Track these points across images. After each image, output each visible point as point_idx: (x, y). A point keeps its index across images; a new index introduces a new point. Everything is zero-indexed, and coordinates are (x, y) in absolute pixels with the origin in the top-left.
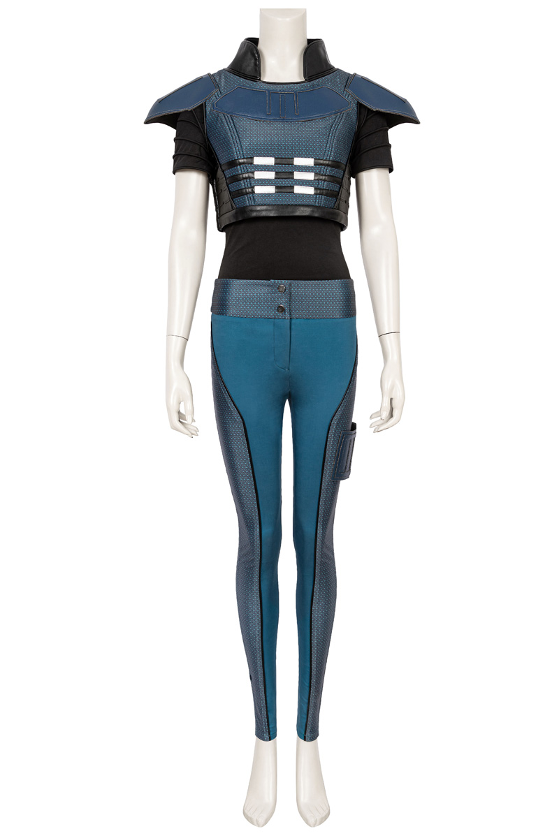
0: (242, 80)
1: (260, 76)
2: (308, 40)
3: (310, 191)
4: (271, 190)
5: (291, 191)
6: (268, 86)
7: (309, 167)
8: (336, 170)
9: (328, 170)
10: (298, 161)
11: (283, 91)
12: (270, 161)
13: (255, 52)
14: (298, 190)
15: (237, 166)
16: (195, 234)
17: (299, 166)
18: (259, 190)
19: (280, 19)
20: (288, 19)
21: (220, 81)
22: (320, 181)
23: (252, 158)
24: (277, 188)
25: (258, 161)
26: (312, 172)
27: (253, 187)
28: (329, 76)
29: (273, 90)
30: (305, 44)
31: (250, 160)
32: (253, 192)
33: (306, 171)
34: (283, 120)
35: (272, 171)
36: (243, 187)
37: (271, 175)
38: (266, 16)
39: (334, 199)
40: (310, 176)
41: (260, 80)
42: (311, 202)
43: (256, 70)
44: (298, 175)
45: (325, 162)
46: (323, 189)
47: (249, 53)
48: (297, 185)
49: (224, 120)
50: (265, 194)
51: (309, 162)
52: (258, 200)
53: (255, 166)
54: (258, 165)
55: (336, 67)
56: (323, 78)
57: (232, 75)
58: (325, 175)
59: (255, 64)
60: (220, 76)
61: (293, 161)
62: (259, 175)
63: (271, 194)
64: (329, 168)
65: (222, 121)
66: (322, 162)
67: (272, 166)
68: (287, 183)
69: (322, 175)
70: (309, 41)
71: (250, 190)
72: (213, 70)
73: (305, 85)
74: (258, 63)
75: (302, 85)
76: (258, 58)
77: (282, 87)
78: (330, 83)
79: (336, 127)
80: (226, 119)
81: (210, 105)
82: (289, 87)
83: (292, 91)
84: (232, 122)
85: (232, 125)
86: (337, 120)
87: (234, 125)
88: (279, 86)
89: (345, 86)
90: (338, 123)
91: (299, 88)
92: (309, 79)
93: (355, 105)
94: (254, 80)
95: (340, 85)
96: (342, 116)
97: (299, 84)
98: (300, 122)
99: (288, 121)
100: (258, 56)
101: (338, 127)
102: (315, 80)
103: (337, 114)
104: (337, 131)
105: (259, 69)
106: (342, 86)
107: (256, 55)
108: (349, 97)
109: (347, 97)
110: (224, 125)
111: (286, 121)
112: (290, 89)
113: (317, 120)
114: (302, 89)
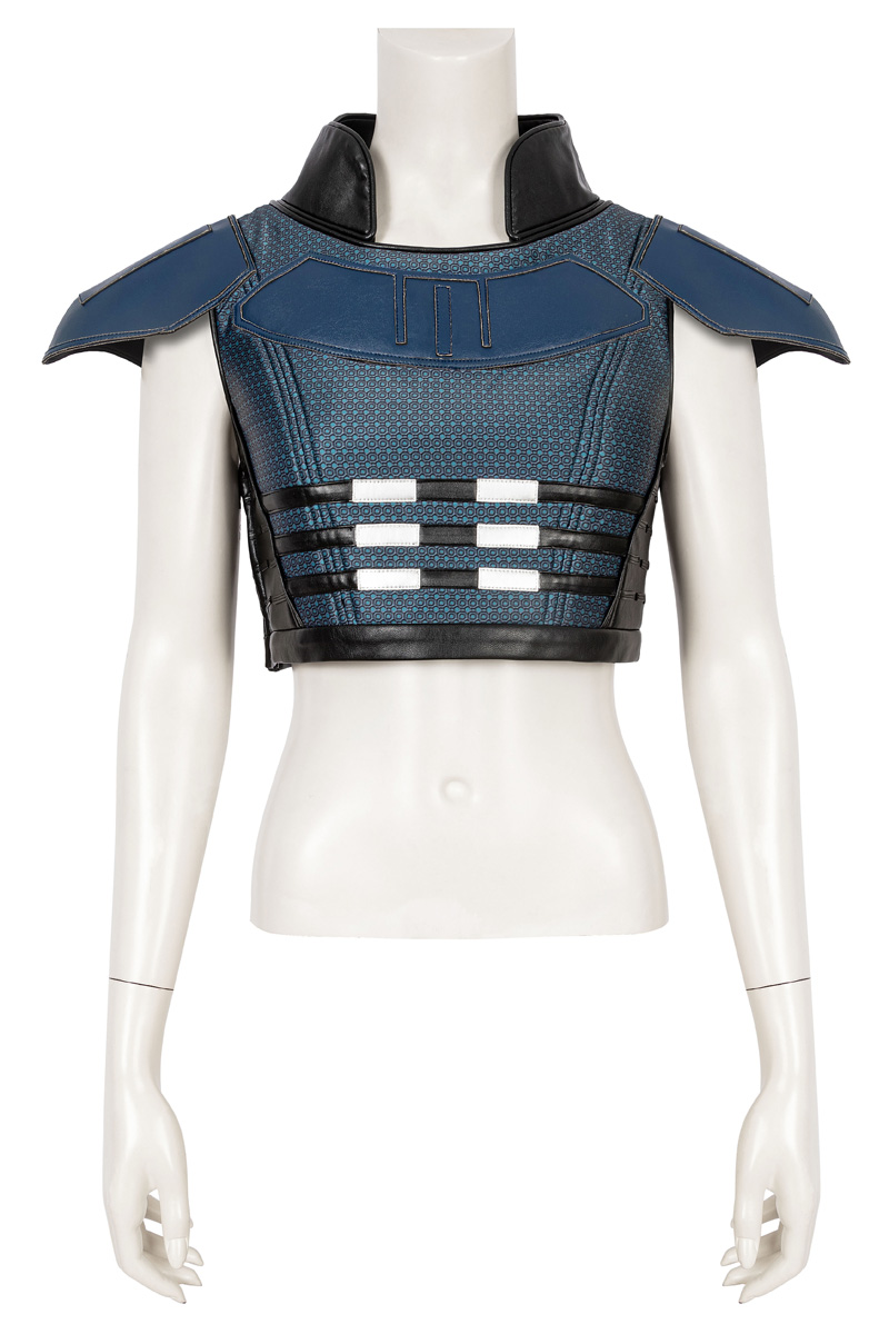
0: (320, 238)
1: (373, 227)
2: (521, 119)
3: (527, 581)
4: (409, 579)
5: (467, 582)
6: (399, 258)
7: (524, 506)
8: (610, 514)
9: (586, 517)
10: (490, 490)
11: (445, 274)
12: (404, 490)
13: (359, 156)
14: (491, 579)
15: (302, 505)
16: (197, 676)
17: (492, 506)
18: (368, 580)
19: (438, 59)
20: (462, 59)
21: (256, 240)
22: (559, 552)
23: (348, 483)
24: (426, 572)
25: (366, 491)
26: (533, 523)
27: (351, 572)
28: (582, 228)
29: (414, 272)
30: (510, 132)
31: (340, 489)
32: (352, 585)
33: (513, 522)
34: (445, 363)
35: (411, 522)
36: (323, 569)
37: (408, 535)
38: (395, 51)
39: (603, 600)
40: (526, 537)
41: (372, 240)
42: (531, 612)
43: (362, 211)
44: (489, 536)
45: (573, 490)
46: (569, 575)
47: (342, 161)
48: (487, 565)
49: (265, 359)
50: (389, 593)
51: (525, 491)
52: (368, 612)
53: (356, 506)
54: (366, 506)
55: (604, 197)
56: (565, 234)
57: (292, 225)
58: (576, 533)
59: (360, 193)
60: (259, 225)
61: (473, 492)
62: (367, 536)
63: (408, 592)
64: (589, 510)
65: (261, 364)
66: (563, 490)
67: (409, 505)
68: (456, 559)
69: (564, 531)
70: (526, 123)
71: (343, 579)
72: (243, 206)
73: (512, 256)
74: (367, 188)
75: (501, 255)
76: (369, 174)
77: (440, 262)
78: (584, 251)
79: (606, 383)
80: (270, 357)
81: (228, 312)
82: (461, 263)
83: (470, 276)
84: (287, 365)
85: (287, 374)
86: (606, 362)
87: (294, 377)
88: (430, 259)
89: (632, 259)
90: (612, 372)
91: (491, 265)
92: (522, 238)
93: (659, 314)
94: (355, 241)
95: (616, 255)
96: (623, 349)
97: (491, 254)
98: (495, 372)
99: (458, 366)
100: (368, 167)
101: (611, 382)
102: (540, 238)
103: (606, 343)
104: (610, 395)
105: (371, 206)
106: (622, 258)
107: (362, 166)
108: (644, 291)
109: (635, 291)
110: (264, 373)
111: (453, 368)
112: (466, 269)
113: (546, 363)
114: (501, 267)
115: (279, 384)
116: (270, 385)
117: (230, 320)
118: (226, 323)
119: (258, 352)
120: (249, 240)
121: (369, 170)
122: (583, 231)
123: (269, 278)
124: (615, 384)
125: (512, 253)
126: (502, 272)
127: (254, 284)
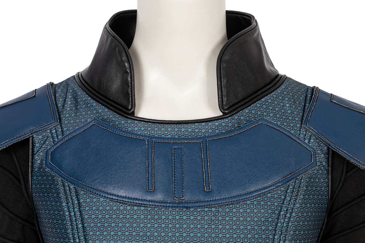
1: (134, 106)
6: (150, 127)
13: (124, 58)
29: (159, 137)
34: (180, 204)
43: (126, 94)
49: (62, 195)
59: (125, 82)
65: (59, 198)
73: (224, 124)
74: (129, 79)
75: (217, 124)
76: (130, 70)
77: (176, 130)
78: (271, 115)
79: (288, 215)
80: (66, 194)
81: (41, 154)
82: (190, 130)
83: (197, 138)
84: (76, 202)
85: (76, 210)
86: (288, 198)
87: (80, 212)
88: (169, 128)
89: (302, 119)
90: (292, 206)
91: (210, 131)
92: (230, 112)
93: (322, 156)
94: (122, 113)
95: (293, 117)
96: (299, 187)
97: (210, 124)
98: (213, 209)
99: (189, 205)
100: (130, 66)
101: (291, 214)
102: (242, 110)
103: (288, 184)
104: (290, 224)
105: (131, 91)
106: (297, 119)
107: (126, 64)
108: (312, 141)
109: (307, 141)
110: (61, 205)
111: (185, 207)
112: (193, 134)
113: (248, 202)
114: (217, 131)
115: (70, 216)
116: (64, 215)
117: (42, 161)
118: (39, 162)
119: (58, 189)
120: (59, 105)
121: (130, 68)
122: (270, 101)
123: (69, 134)
124: (294, 214)
125: (223, 122)
126: (218, 135)
127: (59, 137)
